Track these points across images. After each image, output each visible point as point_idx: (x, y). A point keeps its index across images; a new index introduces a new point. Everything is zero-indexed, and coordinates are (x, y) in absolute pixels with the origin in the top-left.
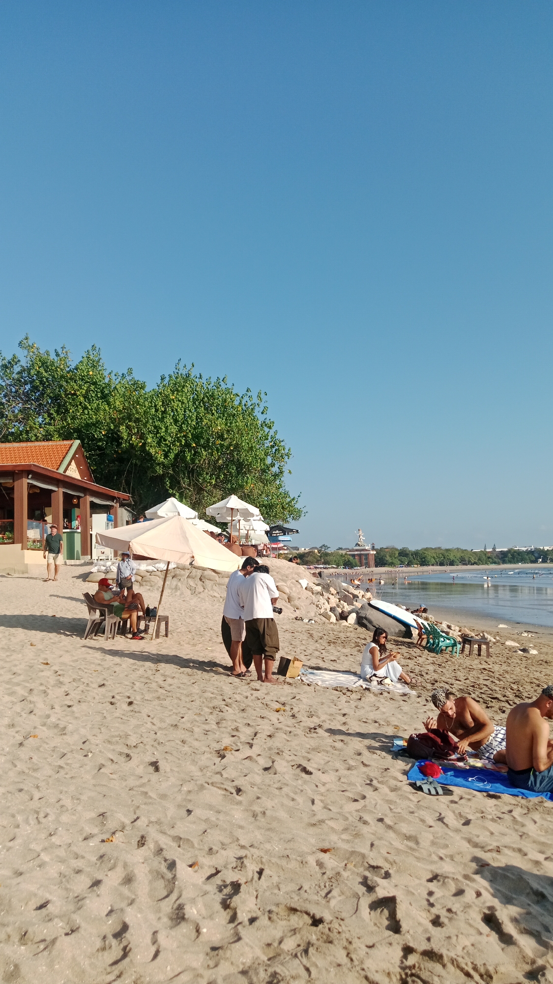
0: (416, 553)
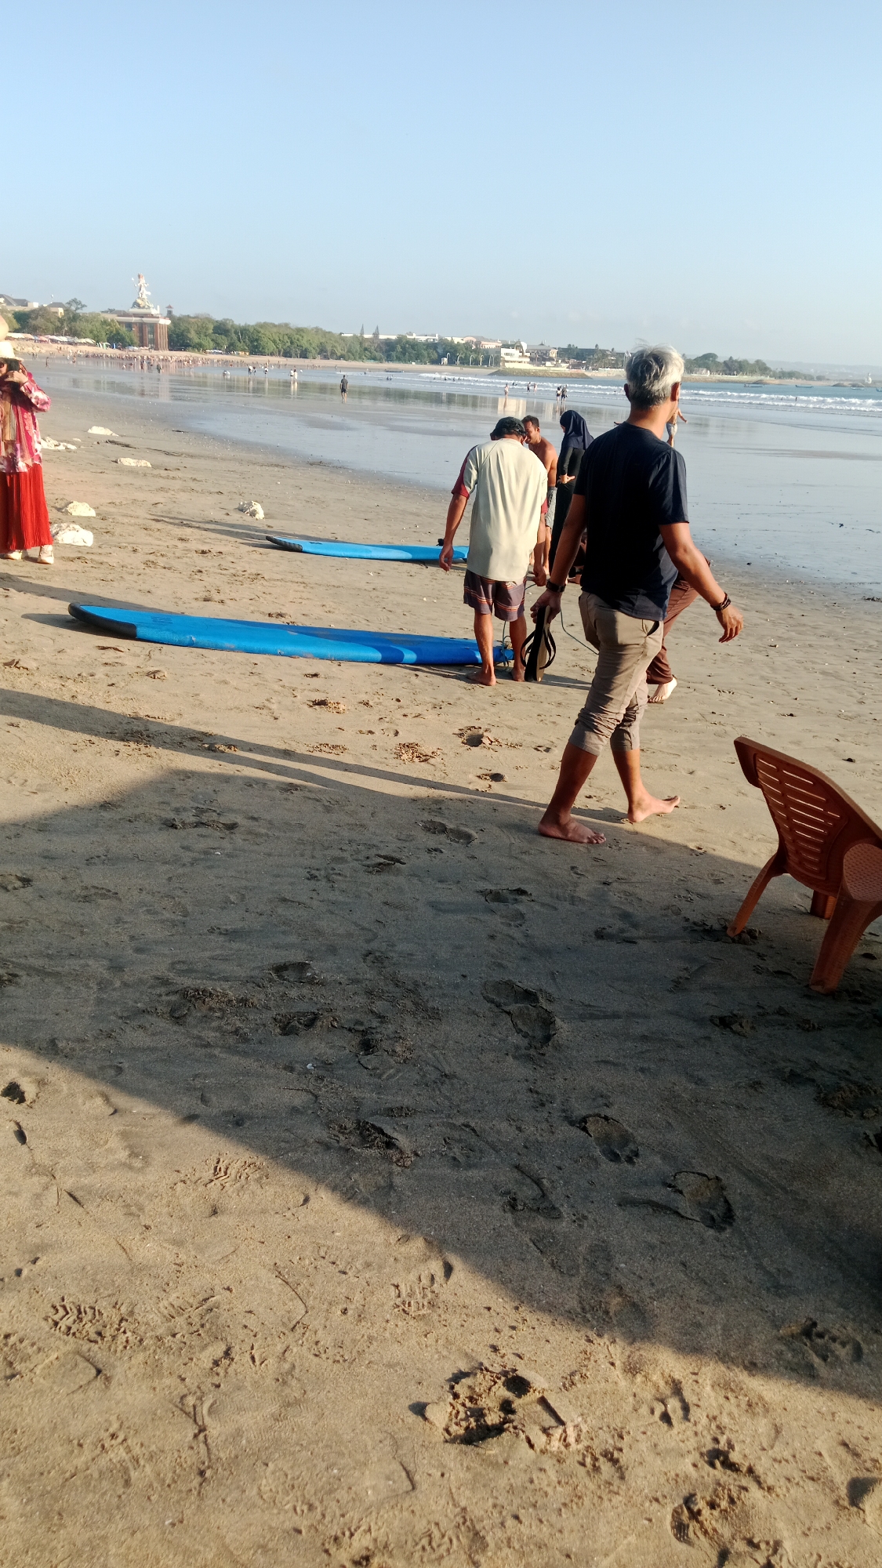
0: (243, 332)
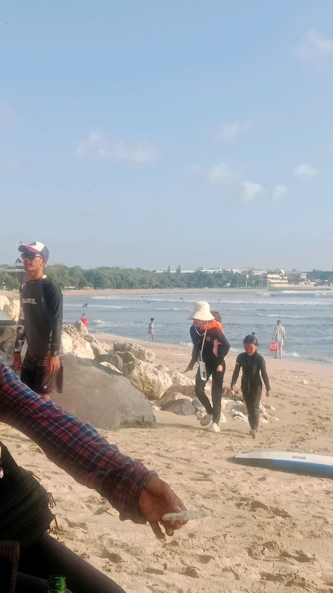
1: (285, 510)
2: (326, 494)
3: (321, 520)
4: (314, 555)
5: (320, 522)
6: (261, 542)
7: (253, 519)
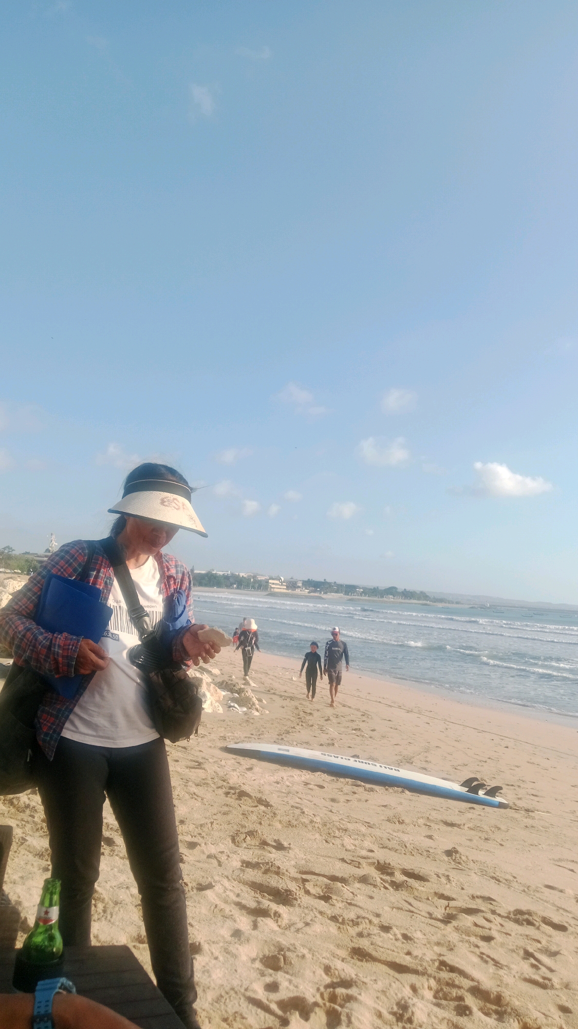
1: (267, 800)
2: (305, 785)
3: (298, 810)
4: (290, 844)
5: (297, 812)
6: (244, 830)
7: (239, 808)
